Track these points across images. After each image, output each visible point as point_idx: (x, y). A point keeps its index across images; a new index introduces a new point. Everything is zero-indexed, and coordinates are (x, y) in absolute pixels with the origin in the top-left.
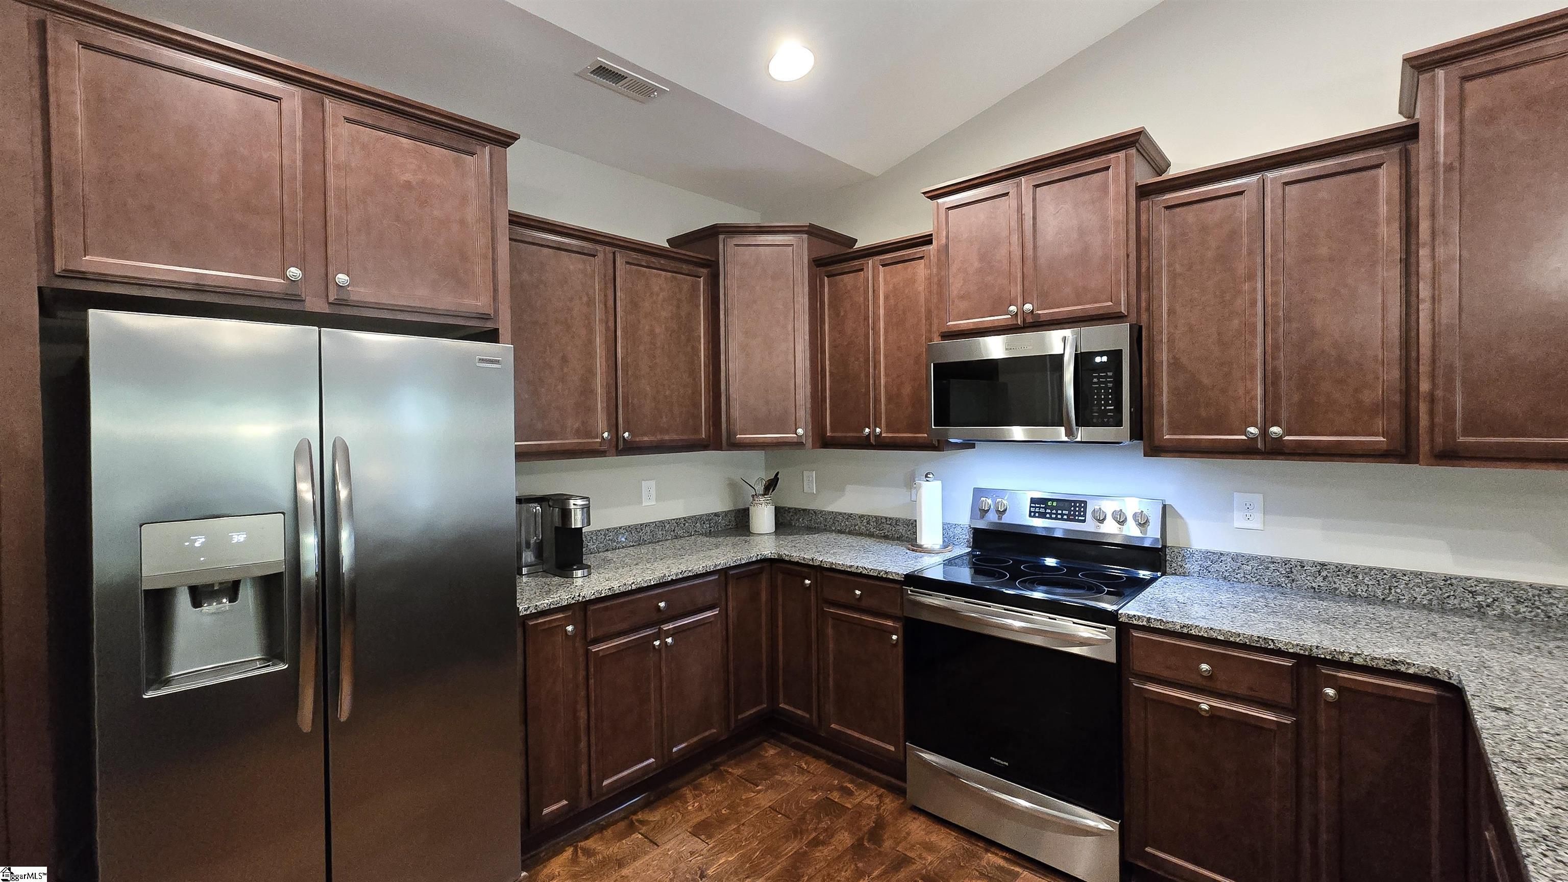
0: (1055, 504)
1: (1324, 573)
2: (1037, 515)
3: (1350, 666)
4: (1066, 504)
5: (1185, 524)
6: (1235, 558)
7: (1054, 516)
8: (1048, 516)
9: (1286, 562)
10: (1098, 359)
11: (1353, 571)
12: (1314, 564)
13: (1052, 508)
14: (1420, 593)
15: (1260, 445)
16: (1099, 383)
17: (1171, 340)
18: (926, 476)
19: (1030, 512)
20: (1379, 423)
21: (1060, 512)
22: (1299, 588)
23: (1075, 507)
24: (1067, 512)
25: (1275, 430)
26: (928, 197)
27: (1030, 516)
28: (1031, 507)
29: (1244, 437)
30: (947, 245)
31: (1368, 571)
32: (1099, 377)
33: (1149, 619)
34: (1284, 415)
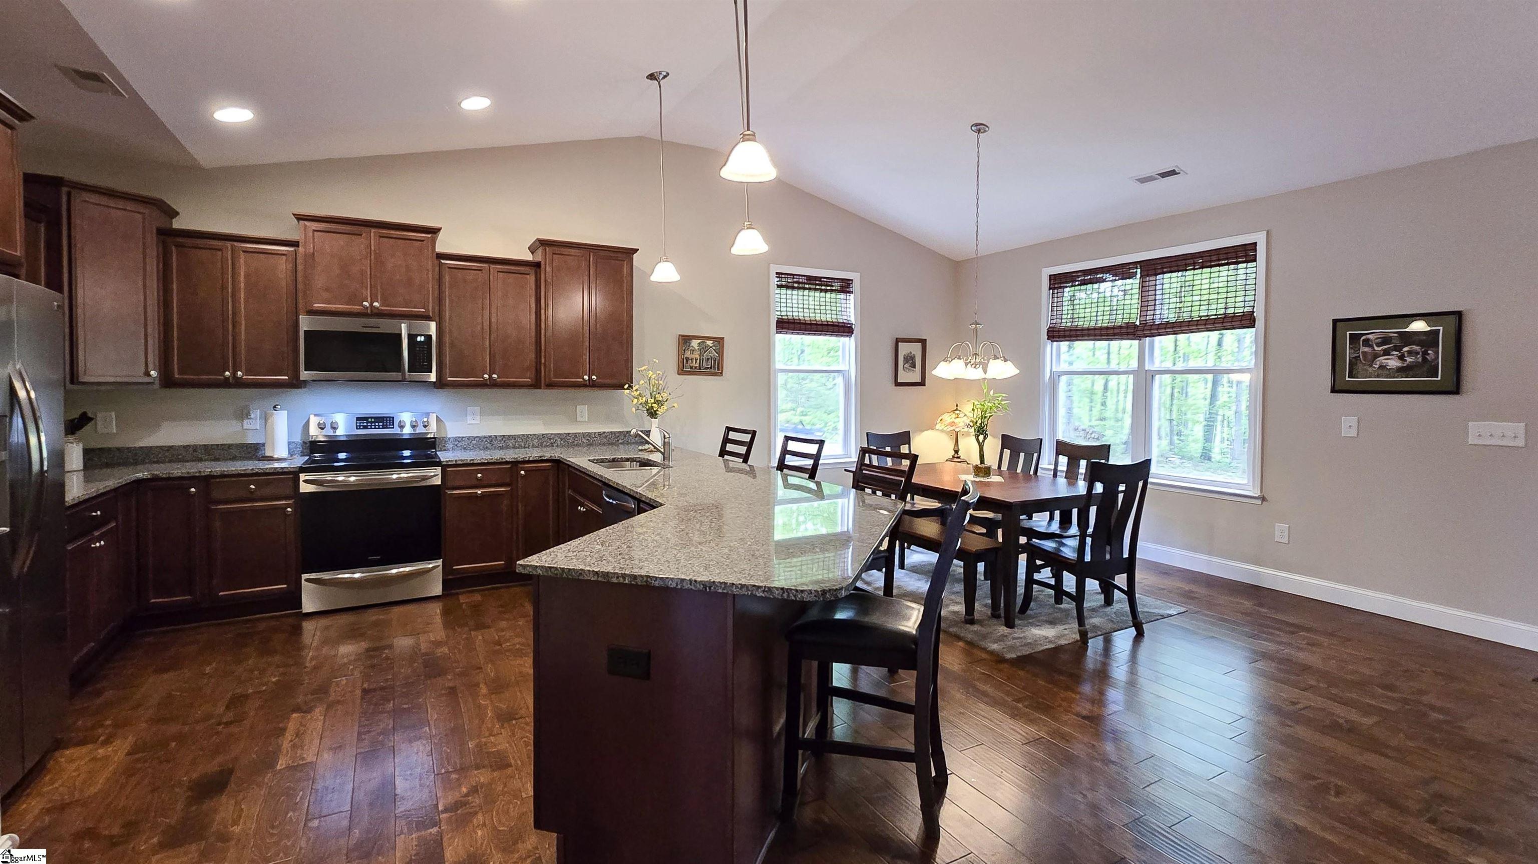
0: (373, 420)
1: (504, 439)
2: (362, 427)
3: (529, 462)
4: (381, 419)
5: (445, 424)
6: (469, 438)
7: (373, 427)
8: (369, 427)
9: (490, 436)
10: (419, 339)
11: (514, 437)
12: (501, 436)
13: (371, 422)
14: (535, 442)
15: (488, 383)
16: (419, 350)
17: (450, 331)
18: (275, 407)
19: (357, 426)
20: (528, 374)
21: (377, 424)
22: (495, 447)
23: (387, 420)
24: (381, 424)
25: (495, 376)
26: (296, 218)
27: (357, 429)
28: (356, 423)
29: (482, 379)
30: (313, 254)
31: (519, 436)
32: (419, 348)
33: (456, 461)
34: (497, 370)
